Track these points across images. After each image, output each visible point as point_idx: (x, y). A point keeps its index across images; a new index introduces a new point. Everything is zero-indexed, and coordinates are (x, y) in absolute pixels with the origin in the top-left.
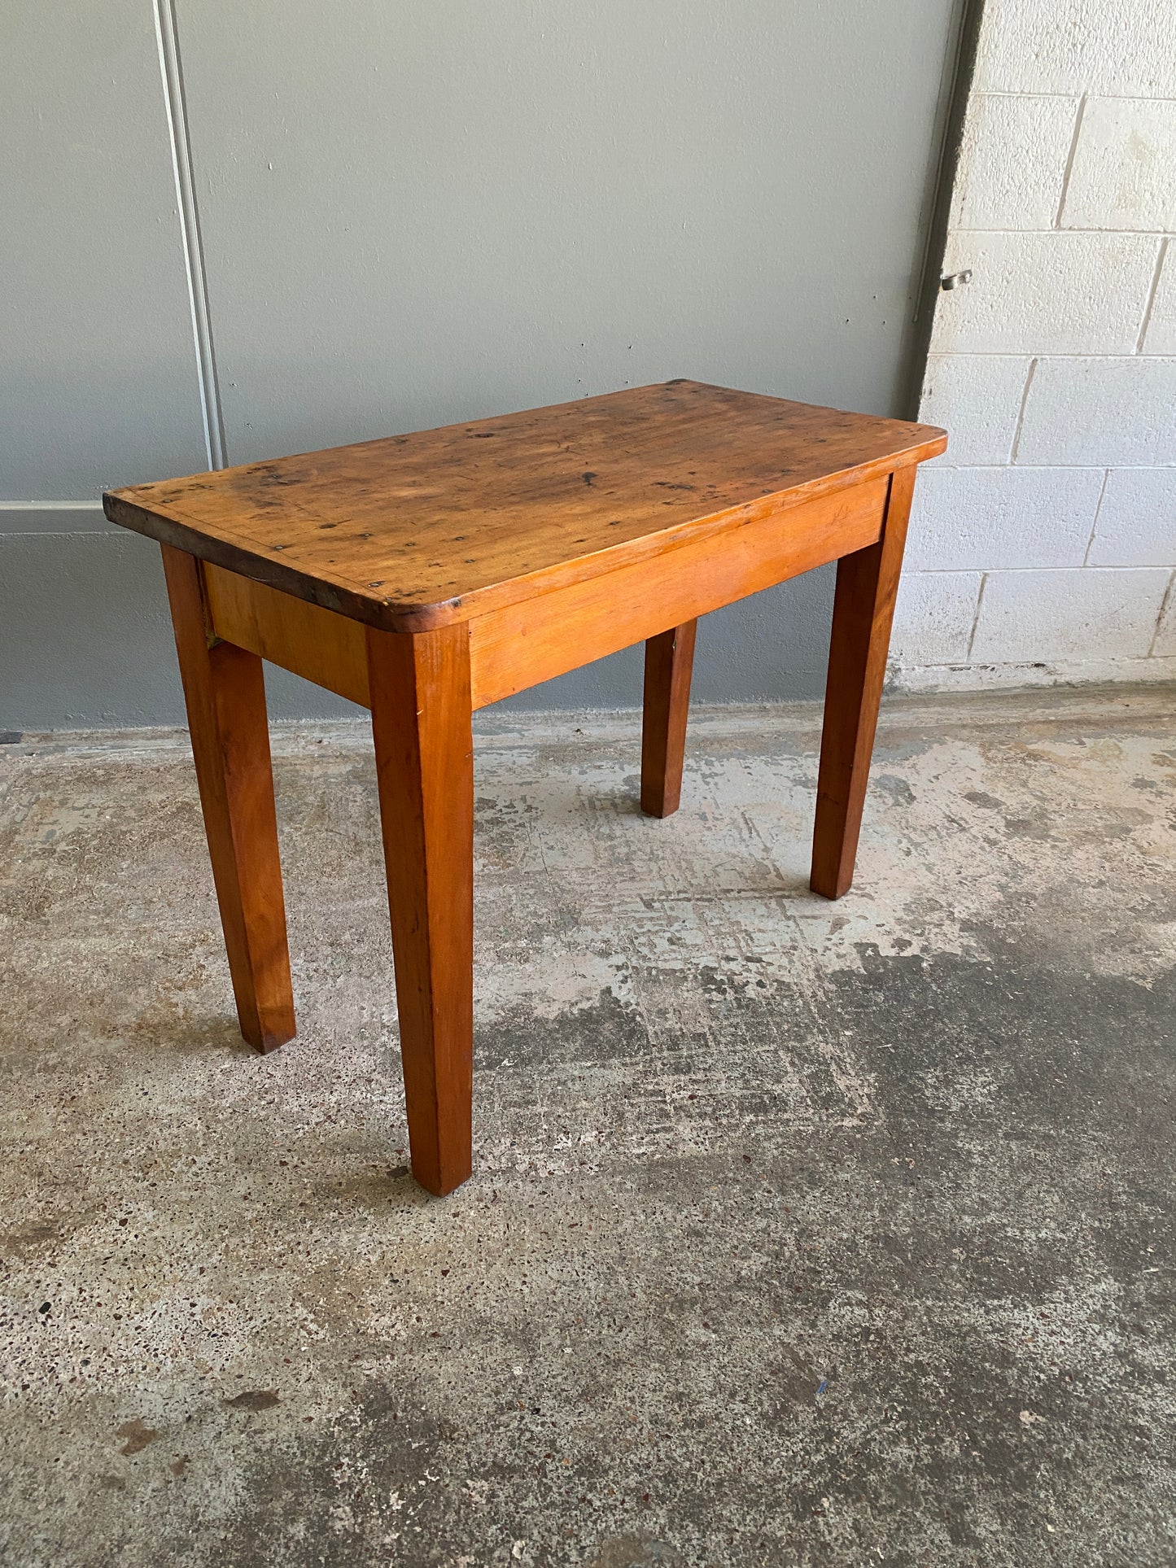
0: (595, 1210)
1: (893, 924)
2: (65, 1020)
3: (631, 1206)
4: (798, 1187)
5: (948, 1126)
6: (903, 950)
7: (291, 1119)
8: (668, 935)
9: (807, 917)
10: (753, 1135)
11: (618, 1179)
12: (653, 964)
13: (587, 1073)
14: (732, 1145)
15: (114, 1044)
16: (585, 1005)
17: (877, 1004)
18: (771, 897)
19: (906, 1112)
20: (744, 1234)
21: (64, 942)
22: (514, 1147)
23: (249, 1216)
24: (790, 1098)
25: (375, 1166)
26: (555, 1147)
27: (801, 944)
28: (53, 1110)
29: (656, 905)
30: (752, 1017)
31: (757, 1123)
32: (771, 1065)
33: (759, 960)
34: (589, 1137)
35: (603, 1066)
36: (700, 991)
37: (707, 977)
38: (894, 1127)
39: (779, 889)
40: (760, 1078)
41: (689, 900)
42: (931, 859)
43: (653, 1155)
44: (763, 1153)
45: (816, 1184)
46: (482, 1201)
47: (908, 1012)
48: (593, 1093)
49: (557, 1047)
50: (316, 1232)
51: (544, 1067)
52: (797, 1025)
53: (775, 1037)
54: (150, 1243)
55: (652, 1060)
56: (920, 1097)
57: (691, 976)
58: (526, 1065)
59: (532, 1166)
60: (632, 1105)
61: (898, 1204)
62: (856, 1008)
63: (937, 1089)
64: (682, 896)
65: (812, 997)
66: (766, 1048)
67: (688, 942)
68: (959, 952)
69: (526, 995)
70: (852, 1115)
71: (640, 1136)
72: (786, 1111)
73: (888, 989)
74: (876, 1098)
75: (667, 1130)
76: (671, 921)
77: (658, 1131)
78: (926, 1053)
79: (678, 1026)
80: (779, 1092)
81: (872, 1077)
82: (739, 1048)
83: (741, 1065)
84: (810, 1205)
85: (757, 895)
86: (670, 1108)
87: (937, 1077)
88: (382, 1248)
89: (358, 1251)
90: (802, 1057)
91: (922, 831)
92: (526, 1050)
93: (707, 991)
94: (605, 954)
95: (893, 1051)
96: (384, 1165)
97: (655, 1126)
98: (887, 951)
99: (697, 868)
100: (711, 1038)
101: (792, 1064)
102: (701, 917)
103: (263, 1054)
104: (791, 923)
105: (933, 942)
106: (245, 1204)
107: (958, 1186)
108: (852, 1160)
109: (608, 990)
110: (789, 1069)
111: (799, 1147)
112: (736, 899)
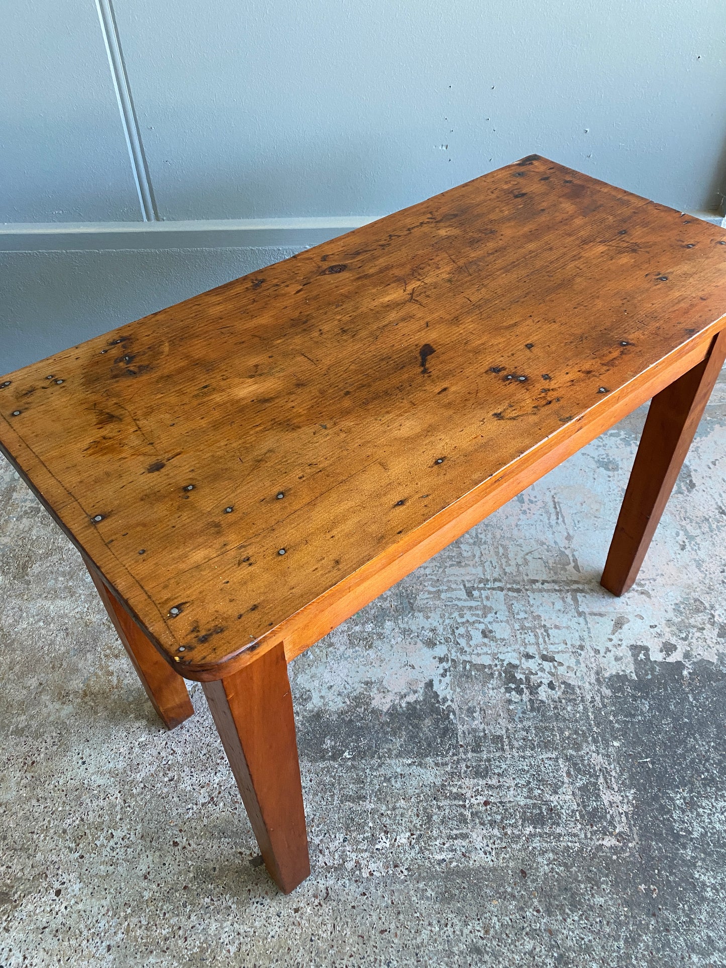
0: (401, 917)
1: (664, 625)
2: (33, 682)
3: (429, 915)
4: (561, 908)
5: (689, 853)
6: (669, 655)
7: (185, 798)
8: (482, 627)
9: (595, 614)
10: (530, 848)
11: (421, 885)
12: (467, 658)
13: (407, 771)
14: (513, 858)
15: (68, 709)
16: (411, 698)
17: (642, 713)
18: (568, 591)
19: (655, 834)
20: (514, 955)
21: (40, 602)
22: (346, 843)
23: (147, 895)
24: (563, 811)
25: (241, 853)
26: (377, 846)
27: (587, 645)
28: (18, 774)
29: (476, 593)
30: (541, 721)
31: (535, 835)
32: (551, 774)
33: (552, 660)
34: (403, 839)
35: (420, 765)
36: (503, 690)
37: (509, 675)
38: (644, 850)
39: (576, 582)
40: (541, 787)
41: (502, 589)
42: (702, 554)
43: (451, 862)
44: (537, 869)
45: (576, 907)
46: (317, 898)
47: (667, 724)
48: (410, 792)
49: (387, 741)
50: (193, 918)
51: (375, 761)
52: (576, 733)
53: (558, 743)
54: (75, 916)
55: (458, 762)
56: (668, 820)
57: (497, 673)
58: (362, 758)
59: (358, 865)
60: (439, 808)
61: (640, 936)
62: (625, 716)
63: (683, 811)
64: (497, 584)
65: (591, 702)
66: (549, 755)
67: (498, 637)
68: (714, 660)
69: (367, 683)
70: (611, 834)
71: (442, 841)
72: (558, 825)
73: (654, 698)
74: (632, 817)
75: (464, 836)
76: (486, 610)
77: (456, 837)
78: (678, 771)
79: (482, 727)
80: (556, 803)
81: (631, 793)
82: (528, 753)
83: (528, 771)
84: (570, 929)
85: (557, 588)
86: (467, 813)
87: (684, 798)
88: (239, 939)
89: (222, 941)
90: (577, 767)
91: (697, 523)
92: (363, 742)
93: (508, 690)
94: (431, 644)
95: (650, 766)
96: (248, 852)
97: (455, 832)
98: (656, 656)
99: (511, 555)
100: (506, 741)
101: (569, 774)
102: (510, 607)
103: (169, 730)
104: (581, 620)
105: (694, 647)
106: (144, 884)
107: (691, 921)
108: (607, 884)
109: (430, 684)
110: (566, 780)
111: (565, 865)
112: (540, 591)
